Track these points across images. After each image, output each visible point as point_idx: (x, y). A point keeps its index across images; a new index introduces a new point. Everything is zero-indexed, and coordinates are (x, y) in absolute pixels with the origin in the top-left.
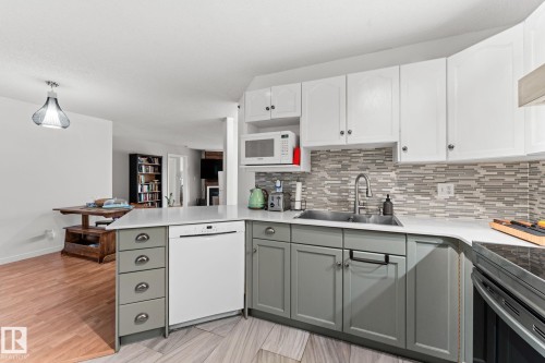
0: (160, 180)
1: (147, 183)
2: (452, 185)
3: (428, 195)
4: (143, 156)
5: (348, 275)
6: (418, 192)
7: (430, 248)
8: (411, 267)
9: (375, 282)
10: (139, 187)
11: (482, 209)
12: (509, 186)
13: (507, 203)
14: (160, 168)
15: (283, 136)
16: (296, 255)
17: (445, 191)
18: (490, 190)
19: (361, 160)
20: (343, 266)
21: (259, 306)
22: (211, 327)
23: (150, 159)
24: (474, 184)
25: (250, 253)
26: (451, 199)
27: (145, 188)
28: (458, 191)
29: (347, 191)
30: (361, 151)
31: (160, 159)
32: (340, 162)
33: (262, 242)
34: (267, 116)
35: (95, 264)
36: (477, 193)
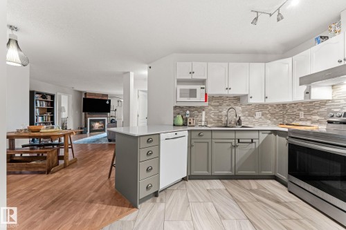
0: (53, 113)
1: (41, 115)
2: (260, 113)
3: (252, 116)
4: (38, 93)
5: (237, 149)
6: (249, 116)
7: (266, 135)
8: (260, 142)
9: (247, 151)
10: (35, 118)
11: (269, 122)
12: (277, 113)
13: (277, 119)
14: (52, 104)
15: (202, 88)
16: (214, 145)
17: (258, 115)
18: (272, 114)
19: (227, 102)
20: (235, 146)
21: (195, 173)
22: (175, 187)
23: (44, 96)
24: (267, 112)
25: (190, 146)
26: (260, 118)
27: (40, 118)
28: (263, 115)
29: (221, 116)
30: (227, 97)
31: (53, 97)
32: (218, 102)
33: (196, 141)
34: (189, 77)
35: (45, 176)
36: (268, 116)
